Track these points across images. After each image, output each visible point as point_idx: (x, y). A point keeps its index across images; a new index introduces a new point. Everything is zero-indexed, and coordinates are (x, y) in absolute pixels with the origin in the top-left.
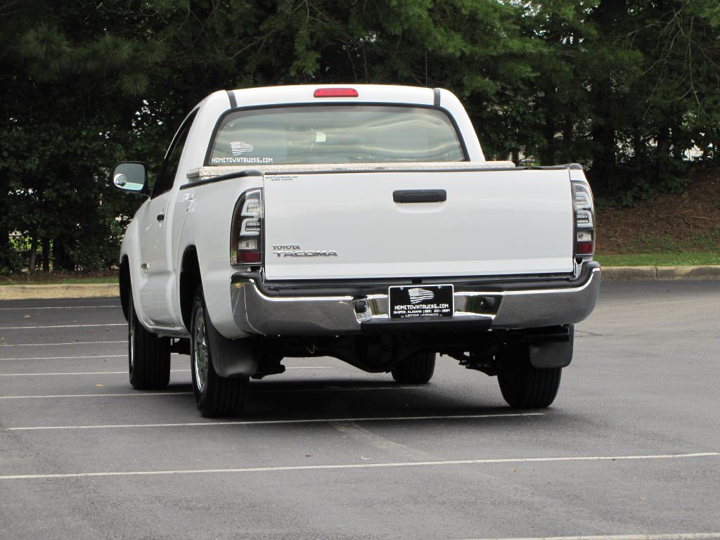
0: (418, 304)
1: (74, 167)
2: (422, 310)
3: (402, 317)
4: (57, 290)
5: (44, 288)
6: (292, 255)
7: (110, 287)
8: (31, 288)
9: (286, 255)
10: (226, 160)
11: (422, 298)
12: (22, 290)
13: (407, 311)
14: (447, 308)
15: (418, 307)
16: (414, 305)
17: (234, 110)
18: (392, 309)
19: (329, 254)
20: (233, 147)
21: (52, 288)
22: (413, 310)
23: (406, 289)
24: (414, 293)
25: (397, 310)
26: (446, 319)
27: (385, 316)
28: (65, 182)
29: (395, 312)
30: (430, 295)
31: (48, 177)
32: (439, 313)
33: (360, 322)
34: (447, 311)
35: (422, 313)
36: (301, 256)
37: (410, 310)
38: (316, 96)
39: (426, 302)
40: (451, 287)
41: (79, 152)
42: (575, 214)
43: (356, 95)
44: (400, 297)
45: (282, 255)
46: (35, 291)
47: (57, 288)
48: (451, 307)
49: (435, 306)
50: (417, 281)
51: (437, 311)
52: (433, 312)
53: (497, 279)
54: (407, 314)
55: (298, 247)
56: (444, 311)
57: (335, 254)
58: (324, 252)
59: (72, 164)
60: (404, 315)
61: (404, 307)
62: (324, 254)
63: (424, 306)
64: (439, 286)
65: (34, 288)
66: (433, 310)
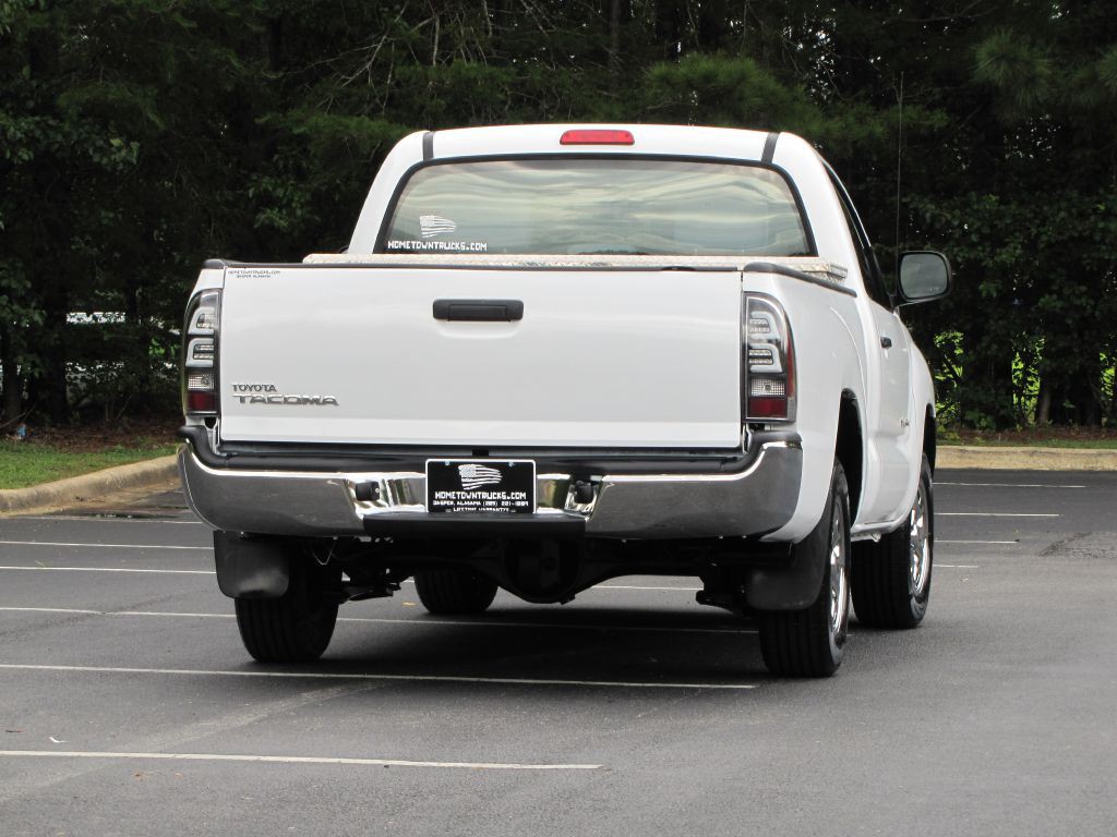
0: (475, 490)
1: (1088, 261)
2: (482, 501)
3: (449, 511)
4: (1015, 457)
5: (995, 453)
6: (263, 401)
7: (1100, 455)
8: (974, 452)
9: (253, 401)
10: (410, 245)
11: (482, 482)
12: (959, 454)
13: (455, 501)
14: (523, 500)
15: (474, 495)
16: (468, 492)
17: (429, 161)
18: (432, 498)
19: (325, 402)
20: (422, 224)
21: (1008, 453)
22: (466, 500)
23: (455, 466)
24: (469, 471)
25: (439, 500)
26: (522, 519)
27: (421, 509)
28: (1079, 285)
29: (436, 503)
30: (495, 476)
31: (1052, 276)
32: (511, 507)
33: (362, 517)
34: (523, 504)
35: (481, 506)
36: (279, 403)
37: (460, 500)
38: (563, 142)
39: (487, 488)
40: (531, 464)
41: (1097, 237)
42: (745, 349)
43: (630, 142)
44: (445, 478)
45: (248, 400)
46: (980, 456)
47: (1014, 453)
48: (530, 498)
49: (502, 495)
50: (480, 451)
51: (507, 503)
52: (499, 506)
53: (617, 454)
54: (456, 506)
55: (272, 388)
56: (518, 504)
57: (334, 402)
58: (315, 397)
59: (1085, 256)
60: (451, 507)
61: (452, 495)
62: (316, 401)
63: (485, 495)
64: (511, 462)
65: (979, 452)
66: (499, 501)
